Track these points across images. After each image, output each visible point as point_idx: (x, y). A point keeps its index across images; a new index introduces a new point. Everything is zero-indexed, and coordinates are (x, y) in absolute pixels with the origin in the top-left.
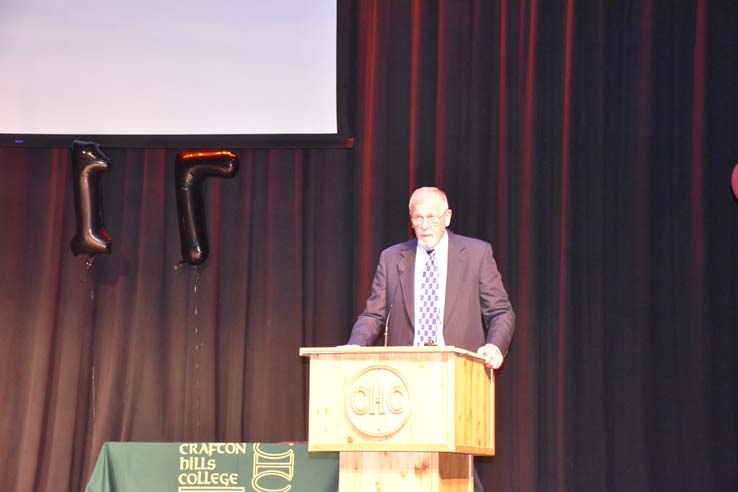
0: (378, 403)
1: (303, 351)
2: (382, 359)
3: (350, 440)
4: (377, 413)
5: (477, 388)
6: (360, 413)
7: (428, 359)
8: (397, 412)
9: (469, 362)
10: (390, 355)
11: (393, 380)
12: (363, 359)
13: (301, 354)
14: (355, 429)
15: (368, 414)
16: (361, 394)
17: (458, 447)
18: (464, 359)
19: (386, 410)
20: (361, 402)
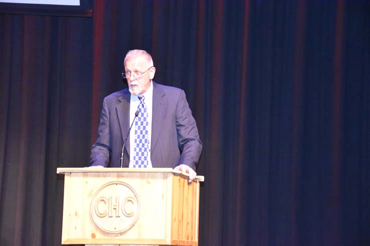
0: (115, 209)
1: (60, 170)
2: (118, 177)
3: (93, 236)
4: (114, 215)
5: (187, 199)
6: (101, 216)
7: (153, 177)
8: (129, 216)
9: (182, 180)
10: (124, 174)
11: (127, 193)
12: (105, 176)
13: (58, 172)
14: (97, 228)
15: (107, 217)
16: (102, 202)
17: (173, 241)
18: (179, 177)
19: (121, 214)
20: (102, 208)
